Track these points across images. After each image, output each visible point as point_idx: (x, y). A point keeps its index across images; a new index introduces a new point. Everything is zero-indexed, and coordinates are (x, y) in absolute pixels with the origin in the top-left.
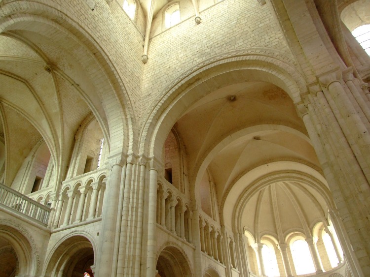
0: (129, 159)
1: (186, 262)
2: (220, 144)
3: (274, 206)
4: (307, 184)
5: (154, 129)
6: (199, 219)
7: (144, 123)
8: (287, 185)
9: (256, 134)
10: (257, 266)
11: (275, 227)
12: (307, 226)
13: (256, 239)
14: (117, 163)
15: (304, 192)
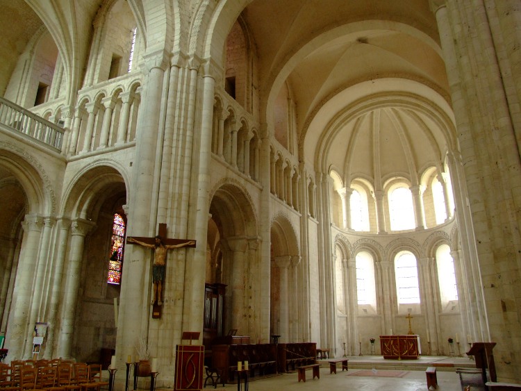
0: (175, 60)
1: (249, 205)
2: (308, 46)
3: (374, 141)
4: (424, 113)
5: (211, 16)
6: (270, 150)
7: (197, 6)
8: (396, 112)
9: (362, 34)
10: (342, 217)
11: (372, 168)
12: (415, 170)
13: (345, 183)
14: (157, 65)
15: (419, 124)
